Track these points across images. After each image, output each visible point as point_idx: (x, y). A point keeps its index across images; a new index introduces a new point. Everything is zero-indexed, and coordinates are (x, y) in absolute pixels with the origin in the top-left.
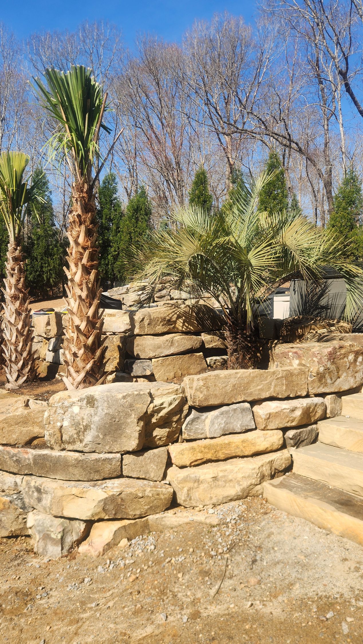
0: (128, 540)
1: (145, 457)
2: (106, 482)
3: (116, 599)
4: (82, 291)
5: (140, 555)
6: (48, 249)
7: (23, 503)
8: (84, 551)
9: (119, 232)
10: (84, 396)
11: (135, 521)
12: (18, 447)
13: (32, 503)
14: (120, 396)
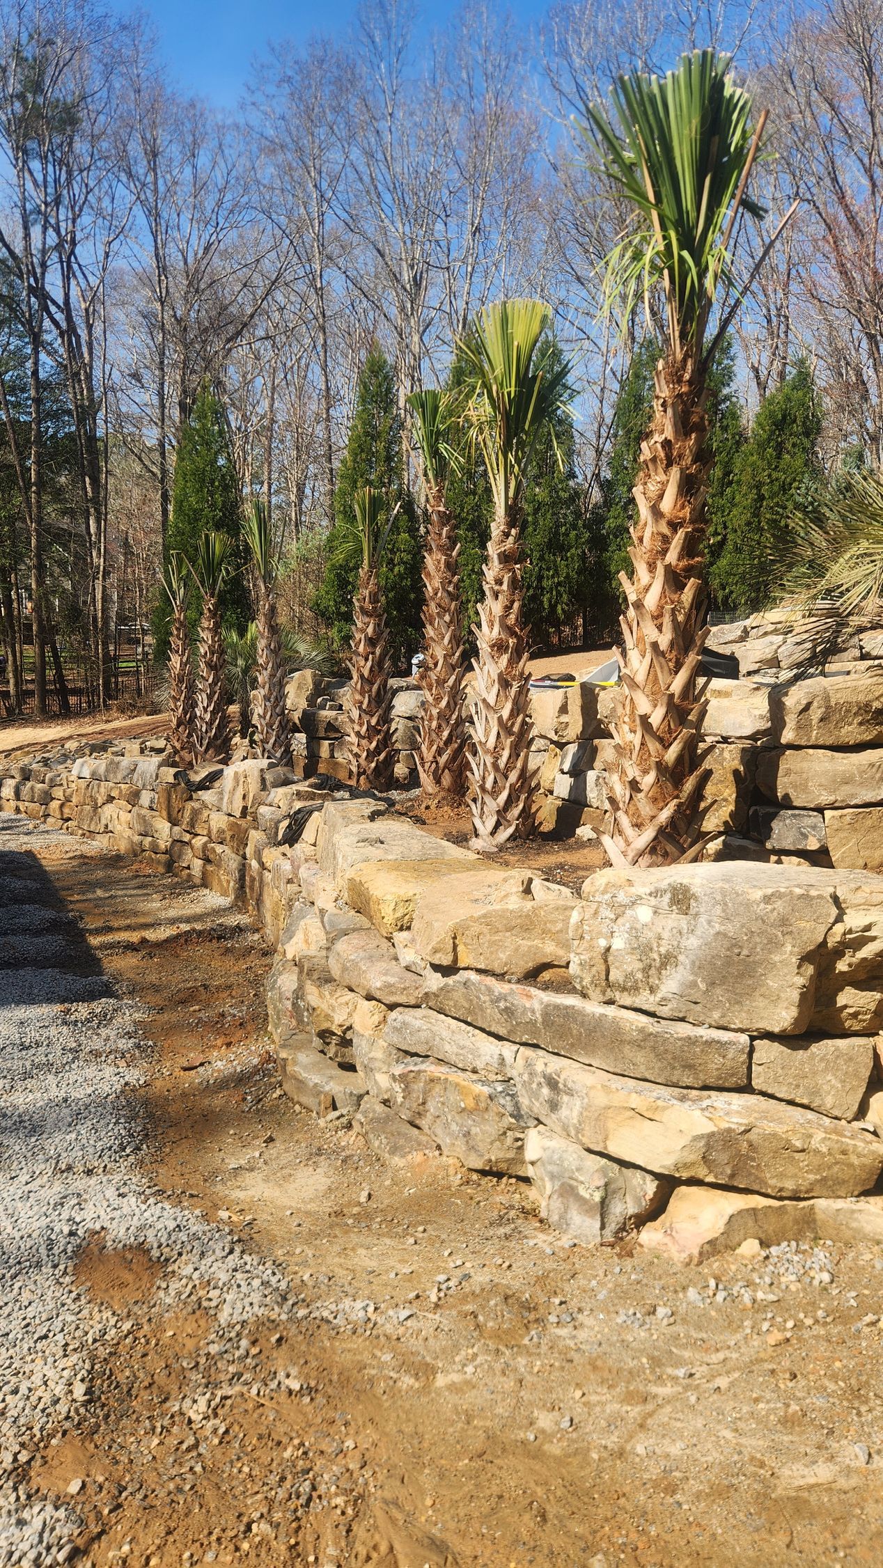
0: (762, 1243)
1: (813, 1054)
2: (709, 1097)
3: (736, 1375)
4: (661, 631)
5: (793, 1288)
6: (557, 533)
7: (517, 1106)
8: (653, 1244)
9: (730, 483)
10: (664, 885)
11: (781, 1203)
12: (509, 982)
13: (536, 1110)
14: (758, 895)
